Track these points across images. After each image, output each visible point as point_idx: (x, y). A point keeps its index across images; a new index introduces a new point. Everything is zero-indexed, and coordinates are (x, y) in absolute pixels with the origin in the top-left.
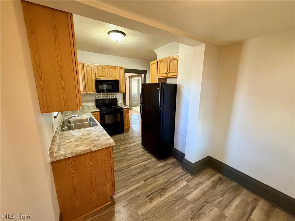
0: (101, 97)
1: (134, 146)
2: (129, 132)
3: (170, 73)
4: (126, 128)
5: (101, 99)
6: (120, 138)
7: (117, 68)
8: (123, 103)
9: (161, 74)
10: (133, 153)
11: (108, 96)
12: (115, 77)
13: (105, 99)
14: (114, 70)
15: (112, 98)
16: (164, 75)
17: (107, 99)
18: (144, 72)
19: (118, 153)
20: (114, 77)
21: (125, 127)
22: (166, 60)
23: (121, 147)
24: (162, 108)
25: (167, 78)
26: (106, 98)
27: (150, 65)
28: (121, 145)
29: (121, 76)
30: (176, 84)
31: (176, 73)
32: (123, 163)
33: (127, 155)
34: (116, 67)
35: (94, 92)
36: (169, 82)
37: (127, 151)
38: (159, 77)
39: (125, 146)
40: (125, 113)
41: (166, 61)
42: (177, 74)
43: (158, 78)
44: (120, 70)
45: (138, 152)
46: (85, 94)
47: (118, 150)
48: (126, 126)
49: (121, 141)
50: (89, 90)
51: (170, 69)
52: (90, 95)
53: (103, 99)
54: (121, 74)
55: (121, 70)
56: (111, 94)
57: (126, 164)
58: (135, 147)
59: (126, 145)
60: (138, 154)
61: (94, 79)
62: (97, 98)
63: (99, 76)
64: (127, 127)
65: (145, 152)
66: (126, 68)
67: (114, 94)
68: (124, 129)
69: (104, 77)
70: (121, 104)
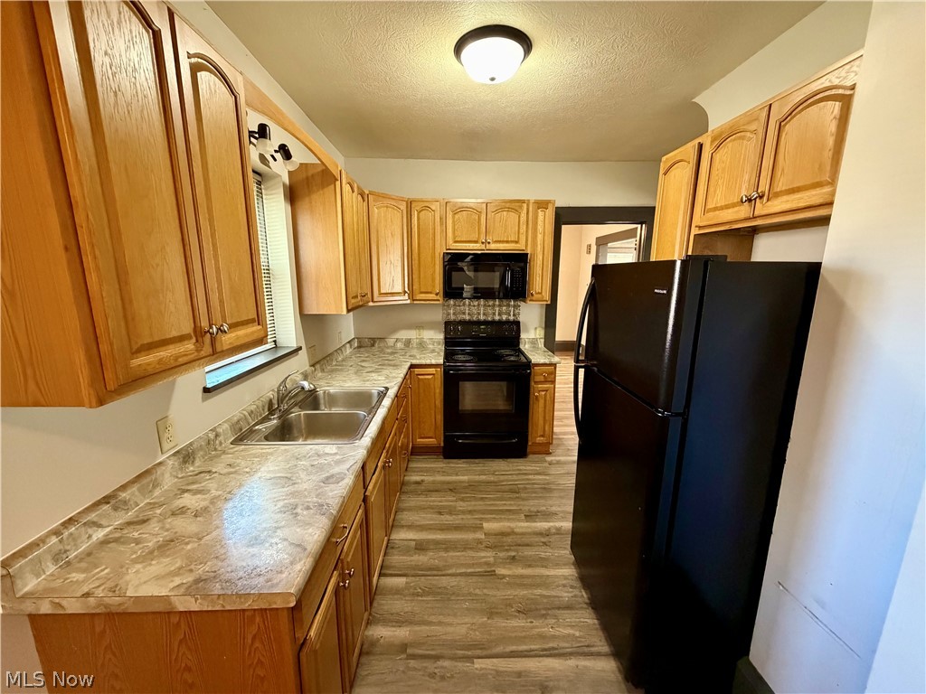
0: (464, 313)
1: (540, 534)
2: (549, 458)
3: (777, 195)
4: (539, 440)
5: (463, 323)
6: (502, 478)
7: (525, 205)
8: (543, 341)
9: (716, 209)
10: (522, 576)
11: (490, 311)
12: (517, 242)
13: (479, 323)
14: (513, 216)
15: (504, 317)
16: (736, 216)
17: (485, 323)
18: (643, 215)
19: (465, 549)
20: (512, 242)
21: (536, 438)
22: (749, 123)
23: (488, 520)
24: (677, 415)
25: (755, 231)
26: (482, 318)
27: (662, 172)
28: (491, 512)
29: (540, 237)
30: (818, 266)
31: (827, 189)
32: (455, 615)
33: (492, 574)
34: (523, 202)
35: (438, 297)
36: (768, 250)
37: (501, 554)
38: (700, 227)
39: (507, 524)
40: (536, 383)
41: (753, 127)
42: (833, 193)
43: (695, 231)
44: (538, 213)
45: (544, 582)
46: (409, 302)
47: (470, 536)
48: (540, 433)
49: (499, 495)
50: (422, 290)
51: (778, 173)
52: (427, 305)
53: (470, 323)
54: (540, 228)
55: (540, 214)
56: (500, 306)
57: (463, 630)
58: (545, 543)
59: (509, 520)
60: (538, 591)
61: (440, 250)
62: (452, 318)
63: (456, 242)
64: (542, 436)
65: (576, 592)
66: (560, 204)
67: (512, 303)
68: (530, 443)
69: (476, 242)
70: (534, 342)
